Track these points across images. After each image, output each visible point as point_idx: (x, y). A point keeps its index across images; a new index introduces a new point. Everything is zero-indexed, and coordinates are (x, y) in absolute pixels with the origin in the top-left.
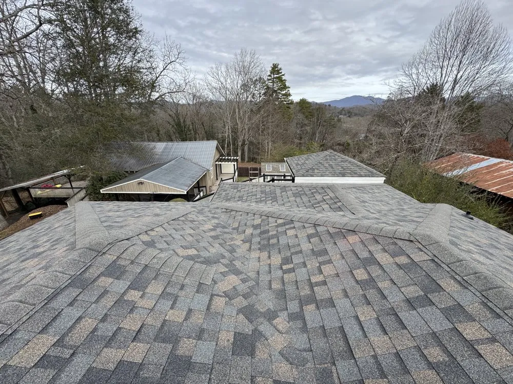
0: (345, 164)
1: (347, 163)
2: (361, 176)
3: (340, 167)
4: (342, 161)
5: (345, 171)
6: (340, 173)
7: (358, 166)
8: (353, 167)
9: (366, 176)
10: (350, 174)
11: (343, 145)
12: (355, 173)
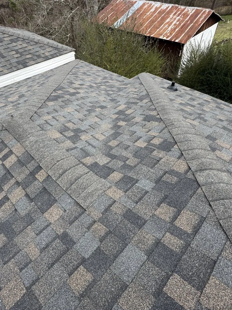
0: (19, 45)
1: (20, 43)
2: (47, 59)
3: (14, 52)
4: (12, 41)
5: (23, 57)
6: (18, 63)
7: (36, 43)
8: (31, 48)
9: (53, 56)
10: (32, 59)
11: (8, 7)
12: (39, 56)
